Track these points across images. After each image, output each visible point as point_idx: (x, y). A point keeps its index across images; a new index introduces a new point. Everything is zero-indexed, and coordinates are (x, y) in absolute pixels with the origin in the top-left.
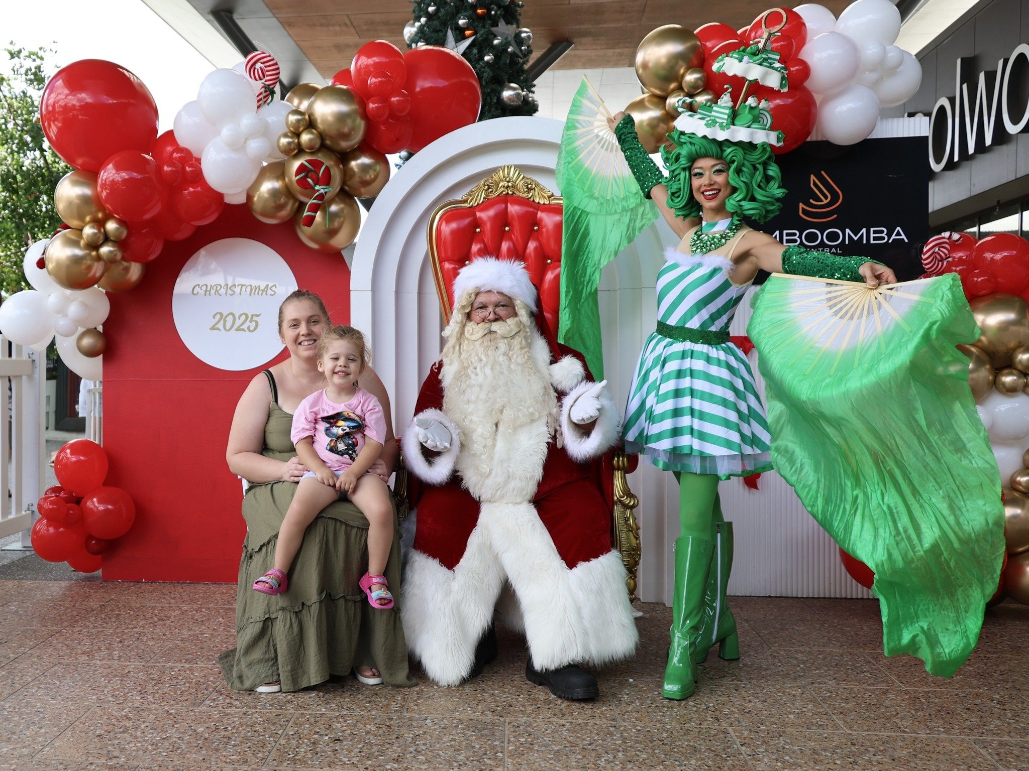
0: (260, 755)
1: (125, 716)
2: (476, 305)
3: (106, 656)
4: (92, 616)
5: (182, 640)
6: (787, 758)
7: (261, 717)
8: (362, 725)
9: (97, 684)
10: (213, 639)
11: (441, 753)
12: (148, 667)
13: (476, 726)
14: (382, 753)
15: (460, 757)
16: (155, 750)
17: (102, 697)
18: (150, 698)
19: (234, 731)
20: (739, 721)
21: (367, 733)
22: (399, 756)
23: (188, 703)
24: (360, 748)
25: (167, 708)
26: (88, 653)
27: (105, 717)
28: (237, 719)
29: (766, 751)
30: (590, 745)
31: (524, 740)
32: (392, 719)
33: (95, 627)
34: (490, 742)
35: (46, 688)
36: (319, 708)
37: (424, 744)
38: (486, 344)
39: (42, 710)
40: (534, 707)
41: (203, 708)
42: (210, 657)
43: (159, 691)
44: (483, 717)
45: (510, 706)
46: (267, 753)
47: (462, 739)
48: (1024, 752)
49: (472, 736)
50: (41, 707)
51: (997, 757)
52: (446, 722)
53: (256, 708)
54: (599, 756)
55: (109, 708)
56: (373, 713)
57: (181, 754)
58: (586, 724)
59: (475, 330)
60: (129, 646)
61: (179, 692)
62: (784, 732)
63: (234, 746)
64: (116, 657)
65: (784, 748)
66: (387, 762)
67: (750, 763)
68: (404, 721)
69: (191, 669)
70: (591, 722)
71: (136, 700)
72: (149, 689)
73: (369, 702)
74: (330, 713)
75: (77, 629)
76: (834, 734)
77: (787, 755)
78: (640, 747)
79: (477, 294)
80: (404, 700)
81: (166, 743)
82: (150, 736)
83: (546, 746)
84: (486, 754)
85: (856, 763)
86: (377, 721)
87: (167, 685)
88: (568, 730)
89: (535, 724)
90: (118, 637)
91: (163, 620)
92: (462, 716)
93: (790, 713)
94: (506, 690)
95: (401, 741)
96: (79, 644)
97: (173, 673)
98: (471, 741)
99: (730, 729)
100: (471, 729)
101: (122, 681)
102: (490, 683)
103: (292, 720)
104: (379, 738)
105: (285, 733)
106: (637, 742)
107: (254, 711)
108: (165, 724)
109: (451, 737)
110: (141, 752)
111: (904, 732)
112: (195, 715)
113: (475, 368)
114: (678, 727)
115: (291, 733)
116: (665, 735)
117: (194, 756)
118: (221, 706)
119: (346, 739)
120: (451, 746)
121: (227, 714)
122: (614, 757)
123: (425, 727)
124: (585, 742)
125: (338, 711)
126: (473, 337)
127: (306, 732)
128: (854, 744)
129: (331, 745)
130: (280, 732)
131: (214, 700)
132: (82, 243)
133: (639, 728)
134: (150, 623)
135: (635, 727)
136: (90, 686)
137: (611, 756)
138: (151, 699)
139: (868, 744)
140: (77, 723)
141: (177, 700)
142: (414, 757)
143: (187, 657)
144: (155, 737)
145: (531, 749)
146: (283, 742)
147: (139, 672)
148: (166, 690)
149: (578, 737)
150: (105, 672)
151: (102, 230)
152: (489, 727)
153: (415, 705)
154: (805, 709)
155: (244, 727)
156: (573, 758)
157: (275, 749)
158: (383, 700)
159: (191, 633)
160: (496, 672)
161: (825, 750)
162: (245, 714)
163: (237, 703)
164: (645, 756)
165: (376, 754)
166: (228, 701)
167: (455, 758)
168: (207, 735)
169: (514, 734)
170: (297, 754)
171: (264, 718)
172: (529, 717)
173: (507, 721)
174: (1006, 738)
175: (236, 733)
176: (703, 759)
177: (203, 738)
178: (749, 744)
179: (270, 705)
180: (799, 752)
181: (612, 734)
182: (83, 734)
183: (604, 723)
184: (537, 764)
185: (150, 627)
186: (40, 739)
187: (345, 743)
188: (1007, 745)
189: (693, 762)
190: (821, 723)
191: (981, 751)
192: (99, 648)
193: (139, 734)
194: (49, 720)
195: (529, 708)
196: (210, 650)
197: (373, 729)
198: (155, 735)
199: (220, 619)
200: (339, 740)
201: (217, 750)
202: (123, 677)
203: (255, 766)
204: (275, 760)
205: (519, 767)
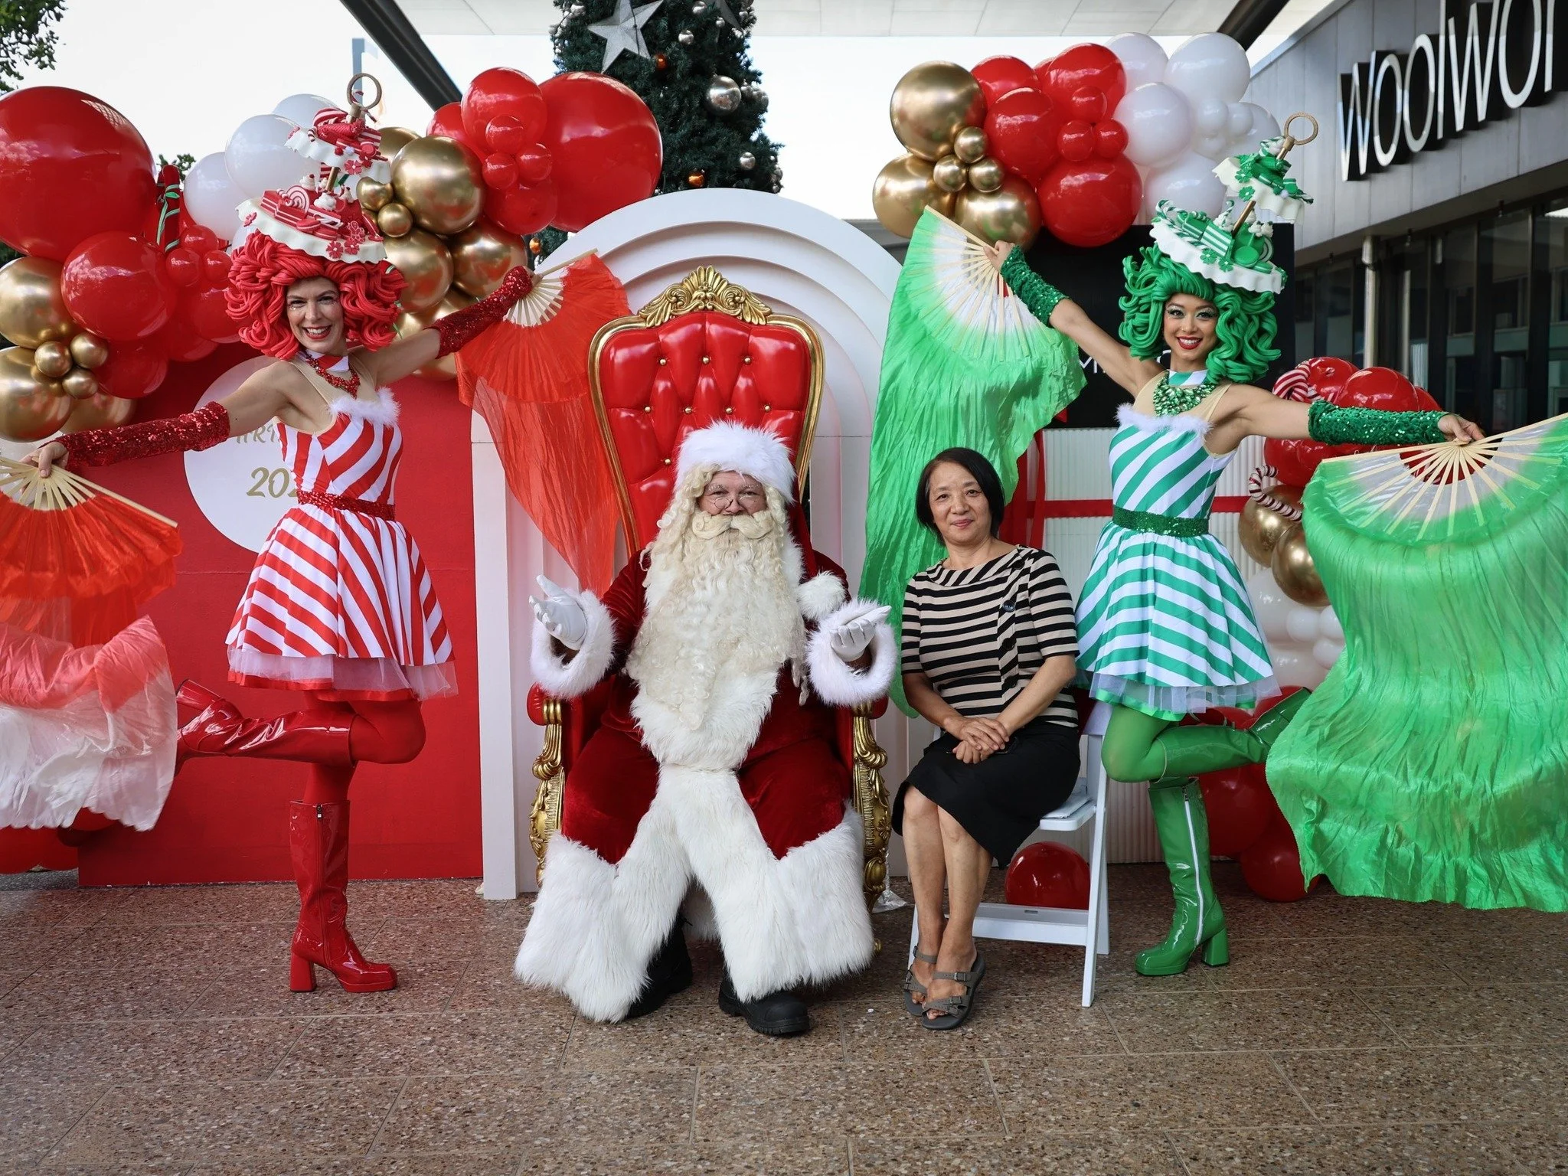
0: (362, 1139)
1: (161, 1099)
2: (712, 489)
3: (113, 1012)
4: (76, 949)
5: (227, 979)
6: (1046, 1093)
7: (359, 1088)
8: (501, 1090)
9: (108, 1055)
10: (274, 976)
11: (608, 1119)
12: (182, 1025)
13: (656, 1080)
14: (530, 1124)
15: (634, 1123)
16: (212, 1142)
17: (121, 1074)
18: (193, 1071)
19: (322, 1109)
20: (999, 1050)
21: (509, 1099)
22: (552, 1127)
23: (250, 1075)
24: (500, 1121)
25: (220, 1084)
26: (85, 1009)
27: (131, 1103)
28: (324, 1092)
29: (1023, 1086)
30: (804, 1094)
31: (719, 1094)
32: (543, 1078)
33: (85, 967)
34: (674, 1100)
35: (31, 1066)
36: (440, 1069)
37: (586, 1110)
38: (722, 545)
39: (33, 1098)
40: (737, 1048)
41: (273, 1081)
42: (275, 1004)
43: (205, 1060)
44: (668, 1068)
45: (706, 1049)
46: (372, 1136)
47: (638, 1099)
48: (1326, 1064)
49: (651, 1093)
50: (31, 1094)
51: (1291, 1074)
52: (618, 1078)
53: (350, 1075)
54: (813, 1109)
55: (134, 1089)
56: (518, 1071)
57: (250, 1145)
58: (803, 1068)
59: (707, 524)
60: (145, 994)
61: (234, 1060)
62: (1051, 1060)
63: (325, 1129)
64: (129, 1012)
65: (1045, 1081)
66: (536, 1137)
67: (999, 1104)
68: (560, 1079)
69: (247, 1024)
70: (811, 1064)
71: (172, 1074)
72: (189, 1057)
73: (512, 1056)
74: (457, 1076)
75: (58, 971)
76: (1112, 1058)
77: (1047, 1089)
78: (867, 1092)
79: (715, 474)
80: (561, 1050)
81: (227, 1133)
82: (202, 1124)
83: (747, 1100)
84: (668, 1117)
85: (1126, 1093)
86: (523, 1083)
87: (215, 1051)
88: (778, 1077)
89: (737, 1072)
90: (126, 981)
91: (192, 949)
92: (640, 1068)
93: (1066, 1034)
94: (703, 1027)
95: (556, 1106)
96: (66, 994)
97: (221, 1032)
98: (650, 1101)
99: (986, 1062)
100: (651, 1085)
101: (145, 1048)
102: (681, 1019)
103: (404, 1089)
104: (525, 1105)
105: (394, 1108)
106: (865, 1086)
107: (348, 1079)
108: (222, 1107)
109: (623, 1097)
110: (193, 1147)
111: (1197, 1049)
112: (263, 1091)
113: (703, 579)
114: (921, 1063)
115: (403, 1107)
116: (902, 1075)
117: (269, 1147)
118: (299, 1075)
119: (480, 1110)
120: (622, 1109)
121: (310, 1087)
122: (833, 1108)
123: (589, 1086)
124: (799, 1092)
125: (468, 1072)
126: (704, 534)
127: (423, 1104)
128: (1131, 1070)
129: (460, 1118)
130: (388, 1107)
131: (288, 1067)
132: (34, 371)
133: (871, 1068)
134: (173, 955)
135: (865, 1066)
136: (98, 1059)
137: (828, 1108)
138: (194, 1073)
139: (1148, 1068)
140: (90, 1113)
141: (234, 1071)
142: (573, 1127)
143: (239, 1005)
144: (211, 1125)
145: (727, 1106)
146: (393, 1120)
147: (168, 1034)
148: (214, 1058)
149: (790, 1086)
150: (117, 1036)
151: (67, 353)
152: (675, 1080)
153: (576, 1056)
154: (1086, 1028)
155: (336, 1103)
156: (780, 1113)
157: (383, 1130)
158: (531, 1052)
159: (239, 968)
160: (691, 1003)
161: (1094, 1080)
162: (335, 1085)
163: (322, 1070)
164: (871, 1104)
165: (522, 1126)
166: (308, 1067)
167: (628, 1124)
168: (284, 1118)
169: (707, 1087)
170: (414, 1134)
171: (364, 1089)
172: (728, 1063)
173: (700, 1070)
174: (1313, 1049)
175: (326, 1112)
176: (944, 1103)
177: (278, 1123)
178: (1005, 1079)
179: (370, 1070)
180: (1062, 1085)
181: (834, 1078)
182: (103, 1128)
183: (826, 1064)
184: (732, 1124)
185: (172, 961)
186: (42, 1139)
187: (478, 1115)
188: (1310, 1057)
189: (930, 1107)
190: (1099, 1045)
191: (1277, 1067)
192: (100, 1000)
193: (185, 1122)
194: (48, 1112)
195: (731, 1051)
196: (273, 993)
197: (517, 1093)
198: (209, 1122)
199: (282, 942)
200: (470, 1112)
201: (301, 1137)
202: (146, 1042)
203: (356, 1155)
204: (383, 1144)
205: (709, 1129)
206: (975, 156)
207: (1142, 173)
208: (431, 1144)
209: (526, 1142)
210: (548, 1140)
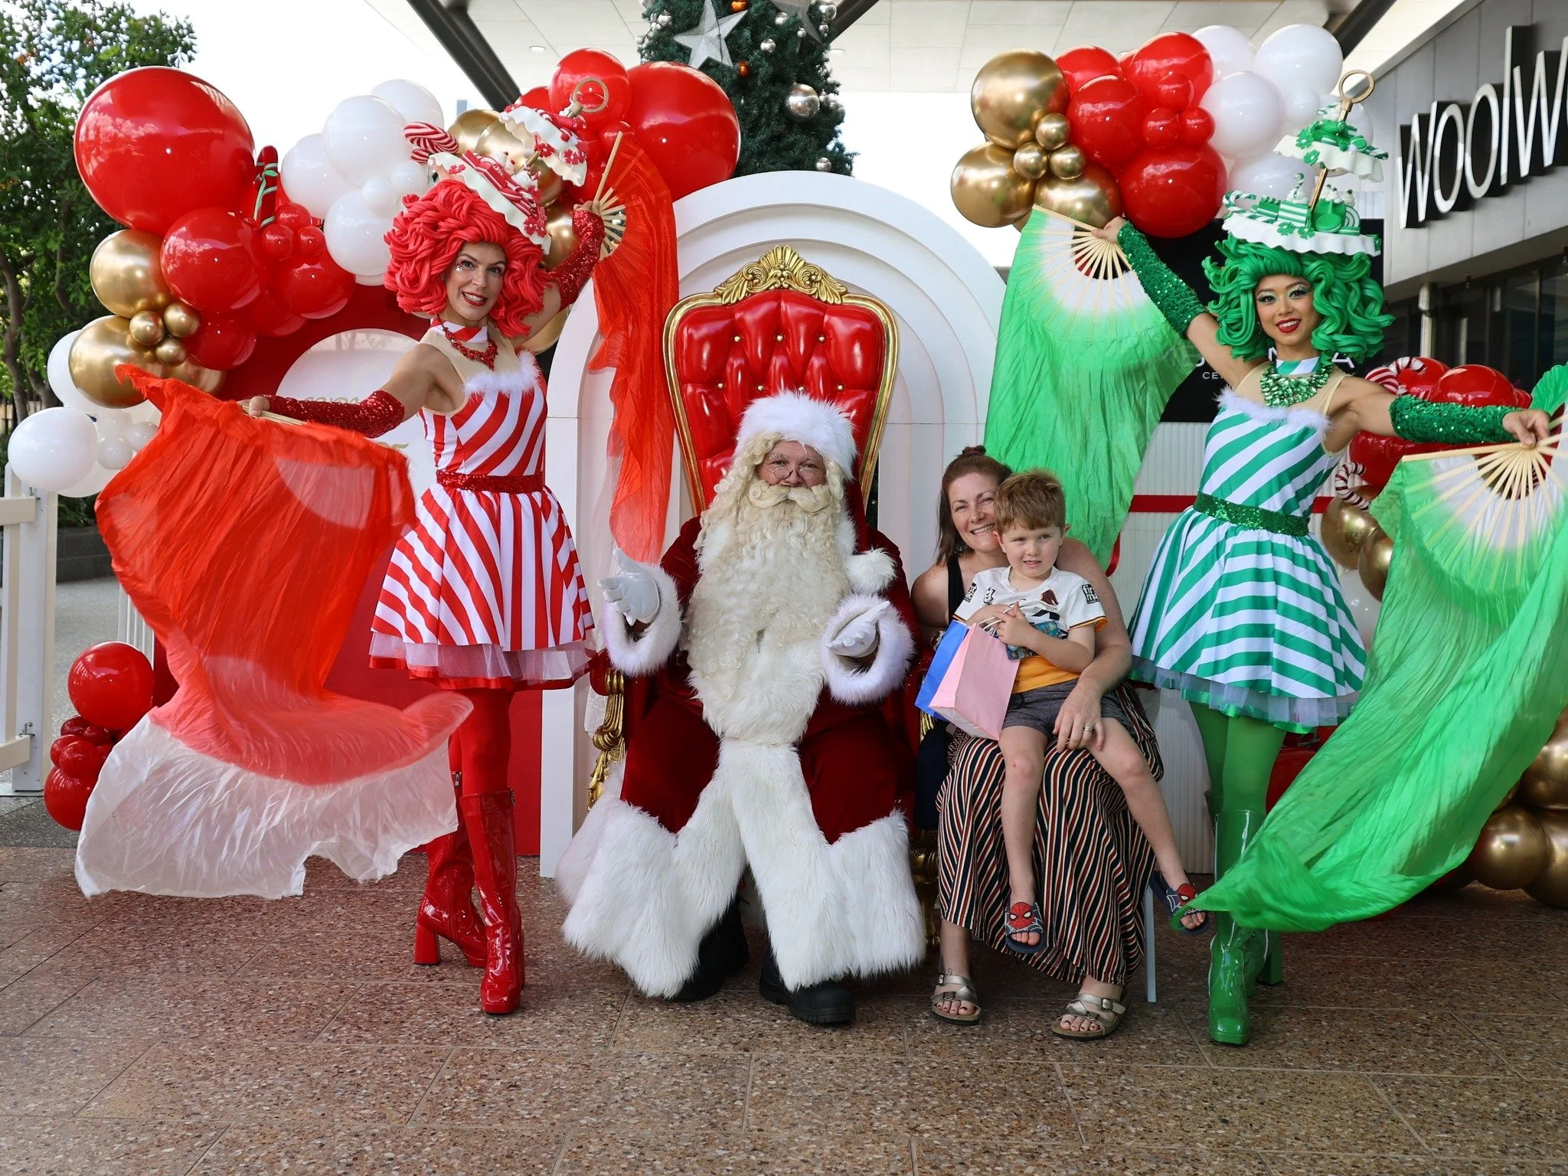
0: (403, 1108)
1: (205, 1056)
2: (772, 458)
3: (168, 967)
4: (139, 906)
5: (282, 942)
6: (1124, 1102)
7: (404, 1055)
8: (548, 1065)
9: (158, 1010)
10: (328, 941)
11: (657, 1102)
12: (233, 984)
13: (707, 1063)
14: (576, 1103)
15: (685, 1107)
16: (251, 1102)
17: (168, 1029)
18: (240, 1030)
19: (366, 1075)
20: (1071, 1054)
21: (556, 1076)
22: (599, 1107)
23: (296, 1036)
24: (546, 1097)
25: (265, 1043)
26: (141, 964)
27: (175, 1058)
28: (368, 1058)
29: (1099, 1093)
30: (863, 1088)
31: (774, 1082)
32: (592, 1056)
33: (146, 923)
34: (727, 1086)
35: (83, 1017)
36: (487, 1041)
37: (635, 1090)
38: (776, 515)
39: (79, 1049)
40: (793, 1036)
41: (318, 1043)
42: (326, 968)
43: (252, 1020)
44: (721, 1052)
45: (761, 1035)
46: (414, 1106)
47: (689, 1082)
48: (1432, 1091)
49: (703, 1077)
50: (77, 1045)
51: (1395, 1099)
52: (669, 1059)
53: (396, 1042)
54: (874, 1104)
55: (179, 1045)
56: (566, 1047)
57: (290, 1108)
58: (863, 1060)
59: (764, 495)
60: (201, 952)
61: (281, 1021)
62: (1128, 1068)
63: (366, 1095)
64: (183, 969)
65: (1123, 1089)
66: (582, 1116)
67: (1073, 1110)
68: (608, 1058)
69: (297, 986)
70: (870, 1057)
71: (219, 1032)
72: (237, 1016)
73: (561, 1032)
74: (503, 1049)
75: (119, 925)
76: (1194, 1069)
77: (1126, 1098)
78: (931, 1090)
79: (776, 443)
80: (611, 1028)
81: (268, 1094)
82: (243, 1083)
83: (804, 1090)
84: (720, 1103)
85: (1212, 1108)
86: (570, 1059)
87: (264, 1011)
88: (837, 1068)
89: (793, 1061)
90: (183, 938)
91: (250, 911)
92: (692, 1051)
93: (1143, 1042)
94: (758, 1013)
95: (603, 1085)
96: (124, 948)
97: (270, 992)
98: (701, 1085)
99: (1057, 1065)
100: (703, 1069)
101: (195, 1004)
102: (736, 1003)
103: (449, 1059)
104: (572, 1082)
105: (438, 1078)
106: (928, 1084)
107: (394, 1046)
108: (265, 1067)
109: (674, 1079)
110: (232, 1106)
111: (1287, 1066)
112: (307, 1053)
113: (753, 548)
114: (987, 1062)
115: (447, 1077)
116: (968, 1074)
117: (309, 1110)
118: (345, 1039)
119: (525, 1085)
120: (673, 1092)
121: (356, 1052)
122: (894, 1104)
123: (638, 1066)
124: (858, 1085)
125: (515, 1046)
126: (760, 504)
127: (468, 1075)
128: (1215, 1084)
129: (505, 1092)
130: (432, 1076)
131: (334, 1031)
133: (935, 1065)
134: (231, 916)
135: (928, 1063)
136: (147, 1013)
137: (890, 1103)
138: (241, 1031)
139: (1235, 1082)
140: (134, 1067)
141: (280, 1032)
142: (620, 1108)
143: (292, 968)
144: (251, 1085)
145: (783, 1095)
146: (436, 1090)
147: (219, 992)
148: (261, 1017)
149: (849, 1078)
150: (169, 992)
151: (161, 322)
152: (728, 1065)
153: (626, 1035)
154: (1164, 1037)
155: (380, 1069)
156: (838, 1105)
157: (425, 1099)
158: (581, 1029)
159: (295, 931)
160: (746, 988)
161: (1176, 1092)
162: (380, 1051)
163: (368, 1035)
164: (935, 1103)
165: (568, 1104)
166: (355, 1032)
167: (678, 1108)
168: (326, 1082)
169: (761, 1075)
170: (456, 1105)
171: (409, 1057)
172: (784, 1051)
173: (754, 1057)
174: (1416, 1074)
175: (368, 1077)
176: (1014, 1106)
177: (320, 1086)
178: (1078, 1085)
179: (417, 1038)
180: (1141, 1094)
181: (896, 1073)
182: (145, 1083)
183: (886, 1058)
184: (787, 1115)
185: (231, 922)
186: (82, 1090)
187: (523, 1090)
188: (1414, 1082)
189: (998, 1109)
190: (1180, 1055)
191: (1378, 1090)
192: (156, 956)
193: (227, 1081)
194: (92, 1063)
195: (787, 1038)
196: (325, 956)
197: (565, 1070)
198: (250, 1082)
199: (339, 908)
200: (516, 1086)
201: (341, 1102)
202: (197, 998)
203: (396, 1123)
204: (424, 1114)
205: (763, 1119)
206: (1057, 142)
207: (1228, 164)
208: (473, 1117)
209: (572, 1121)
210: (594, 1120)
